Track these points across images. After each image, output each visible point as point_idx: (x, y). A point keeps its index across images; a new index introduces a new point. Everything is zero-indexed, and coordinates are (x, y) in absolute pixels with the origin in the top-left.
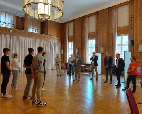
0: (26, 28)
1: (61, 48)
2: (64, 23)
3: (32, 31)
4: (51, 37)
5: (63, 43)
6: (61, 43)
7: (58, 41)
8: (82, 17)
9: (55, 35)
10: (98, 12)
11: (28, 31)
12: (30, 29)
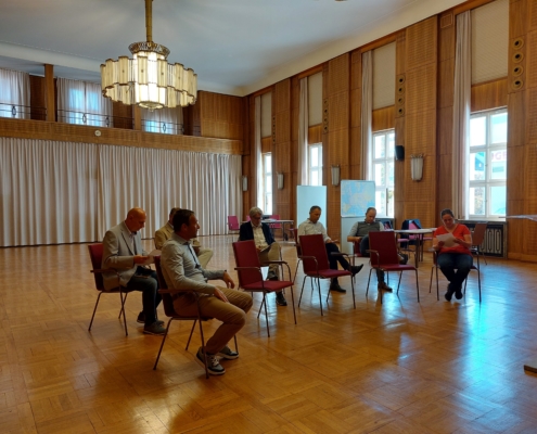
0: (136, 122)
1: (243, 174)
2: (249, 96)
3: (157, 131)
4: (210, 142)
5: (247, 158)
6: (243, 157)
7: (233, 153)
8: (292, 78)
9: (224, 135)
10: (327, 63)
11: (148, 129)
12: (153, 124)
